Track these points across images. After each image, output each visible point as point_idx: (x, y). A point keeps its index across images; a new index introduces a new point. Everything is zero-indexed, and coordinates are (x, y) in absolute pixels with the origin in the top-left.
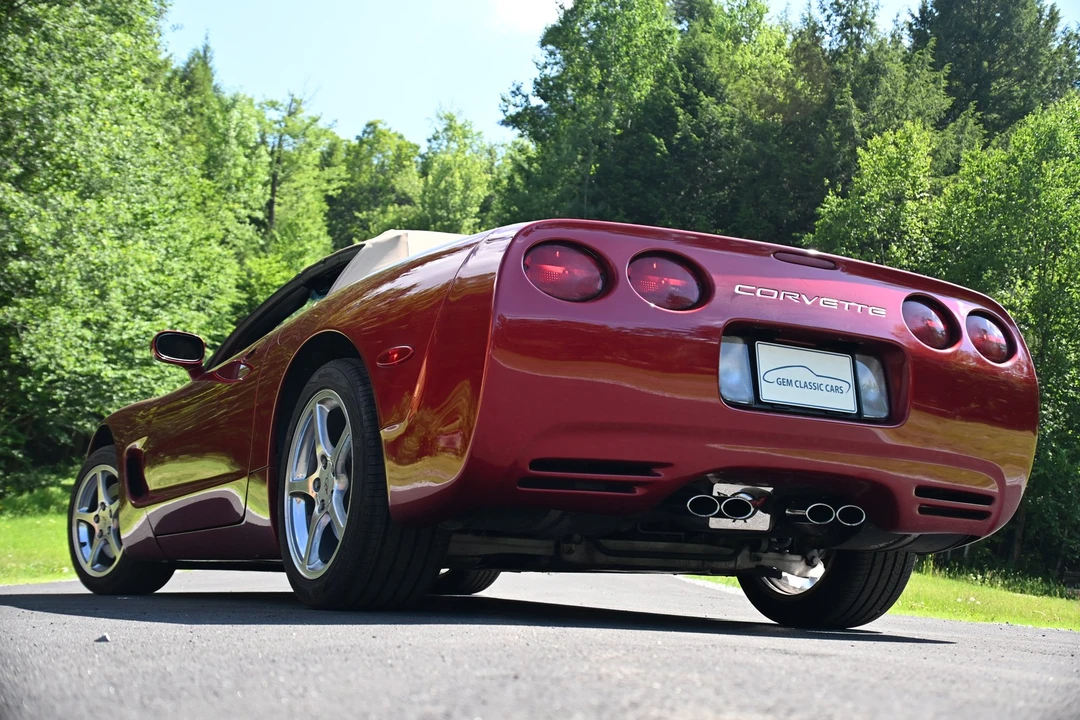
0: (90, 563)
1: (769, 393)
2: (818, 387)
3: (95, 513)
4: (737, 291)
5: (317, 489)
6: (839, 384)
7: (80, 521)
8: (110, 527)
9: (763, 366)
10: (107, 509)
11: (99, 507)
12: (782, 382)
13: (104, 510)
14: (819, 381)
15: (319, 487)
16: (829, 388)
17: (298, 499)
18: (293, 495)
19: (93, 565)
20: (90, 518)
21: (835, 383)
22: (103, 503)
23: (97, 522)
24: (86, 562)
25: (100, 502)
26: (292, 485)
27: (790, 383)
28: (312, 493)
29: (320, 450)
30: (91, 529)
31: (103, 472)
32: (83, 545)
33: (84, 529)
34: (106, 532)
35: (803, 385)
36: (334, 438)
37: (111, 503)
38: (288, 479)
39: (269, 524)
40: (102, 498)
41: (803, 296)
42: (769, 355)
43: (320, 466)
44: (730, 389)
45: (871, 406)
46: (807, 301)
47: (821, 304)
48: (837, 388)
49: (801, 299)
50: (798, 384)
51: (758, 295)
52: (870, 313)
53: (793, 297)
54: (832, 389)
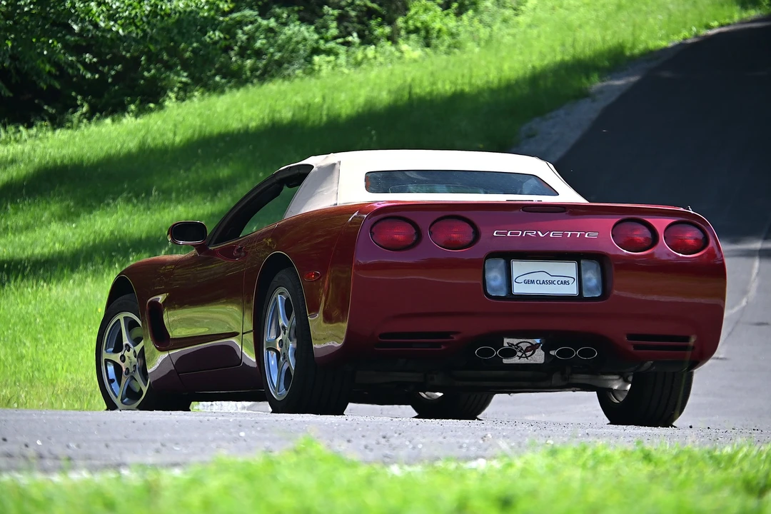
0: (120, 398)
1: (518, 289)
2: (553, 282)
3: (120, 354)
4: (495, 234)
5: (281, 346)
6: (566, 279)
7: (107, 360)
8: (135, 366)
9: (515, 274)
10: (132, 351)
11: (124, 348)
12: (527, 282)
13: (129, 351)
14: (553, 279)
15: (282, 345)
16: (559, 283)
17: (272, 352)
18: (269, 349)
19: (122, 400)
20: (116, 357)
21: (563, 279)
22: (127, 345)
23: (123, 361)
24: (117, 397)
25: (124, 343)
26: (268, 343)
27: (532, 282)
28: (279, 349)
29: (281, 322)
30: (118, 368)
31: (125, 318)
32: (111, 381)
33: (111, 368)
34: (131, 370)
35: (541, 282)
36: (288, 316)
37: (134, 346)
38: (266, 339)
39: (255, 366)
40: (126, 341)
41: (539, 233)
42: (519, 268)
43: (282, 332)
44: (494, 289)
45: (589, 290)
46: (541, 235)
47: (551, 235)
48: (565, 282)
49: (537, 234)
50: (538, 282)
51: (509, 235)
52: (586, 236)
53: (532, 234)
54: (562, 283)
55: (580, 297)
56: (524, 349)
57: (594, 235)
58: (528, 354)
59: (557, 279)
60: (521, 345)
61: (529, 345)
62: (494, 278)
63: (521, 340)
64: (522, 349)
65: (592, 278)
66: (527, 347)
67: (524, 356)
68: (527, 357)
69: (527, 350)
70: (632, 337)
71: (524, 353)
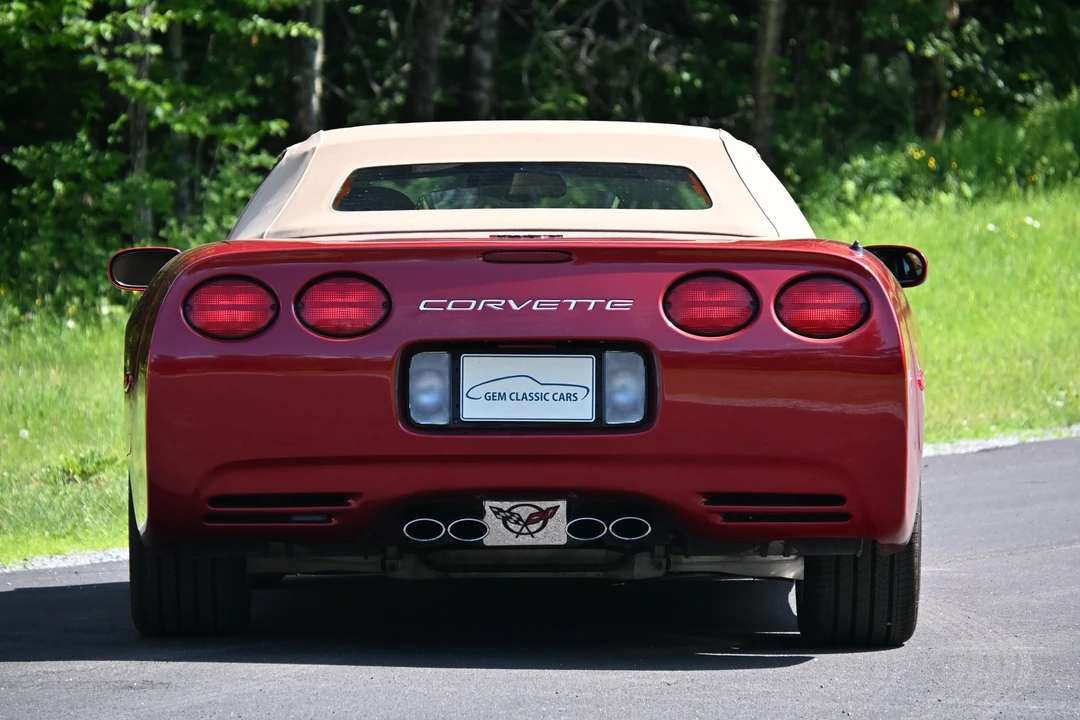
1: (471, 411)
2: (543, 397)
4: (422, 308)
6: (572, 390)
9: (467, 381)
12: (491, 397)
14: (543, 390)
16: (557, 397)
21: (565, 390)
27: (502, 396)
35: (520, 397)
41: (511, 302)
42: (476, 369)
44: (425, 411)
45: (619, 410)
46: (514, 307)
47: (535, 307)
48: (569, 396)
49: (507, 304)
50: (514, 397)
51: (450, 308)
52: (608, 308)
53: (497, 305)
54: (562, 397)
55: (598, 426)
56: (525, 518)
57: (625, 305)
58: (533, 527)
59: (551, 390)
60: (514, 511)
61: (533, 510)
62: (427, 391)
63: (516, 503)
64: (520, 519)
65: (628, 388)
66: (532, 515)
67: (525, 530)
68: (531, 533)
69: (530, 520)
70: (714, 498)
71: (526, 524)
